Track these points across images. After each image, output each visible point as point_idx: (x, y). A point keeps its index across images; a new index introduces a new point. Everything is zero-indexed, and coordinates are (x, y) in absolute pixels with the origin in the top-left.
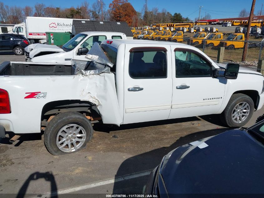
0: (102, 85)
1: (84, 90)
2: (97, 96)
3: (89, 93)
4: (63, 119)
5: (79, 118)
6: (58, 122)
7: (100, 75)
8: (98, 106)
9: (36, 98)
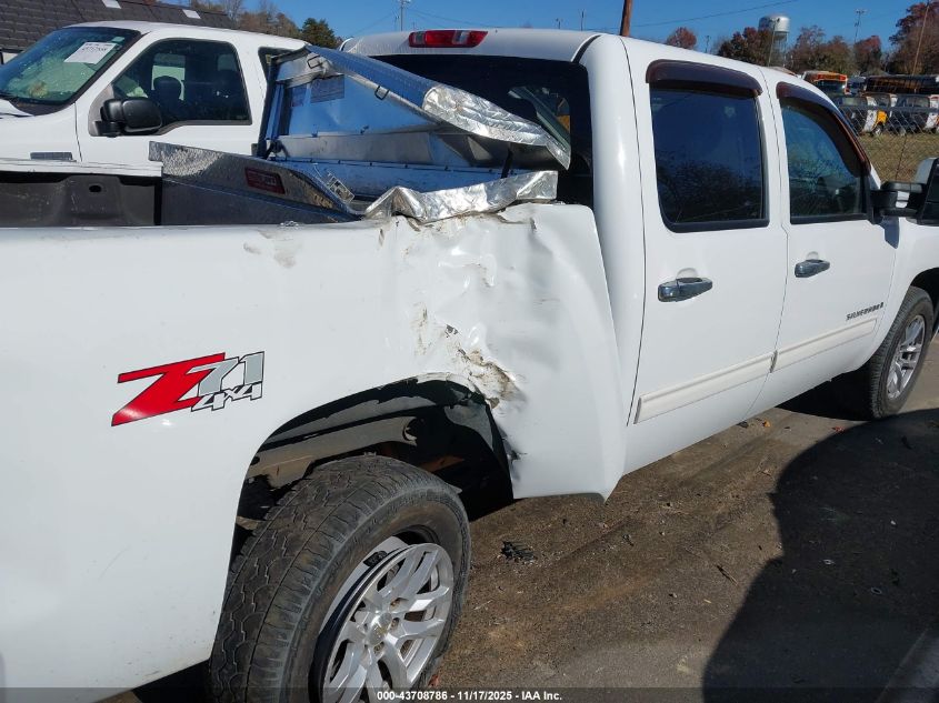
0: (519, 279)
1: (425, 315)
2: (489, 346)
3: (450, 329)
4: (360, 523)
5: (430, 495)
6: (336, 550)
7: (500, 214)
8: (495, 402)
9: (200, 404)
